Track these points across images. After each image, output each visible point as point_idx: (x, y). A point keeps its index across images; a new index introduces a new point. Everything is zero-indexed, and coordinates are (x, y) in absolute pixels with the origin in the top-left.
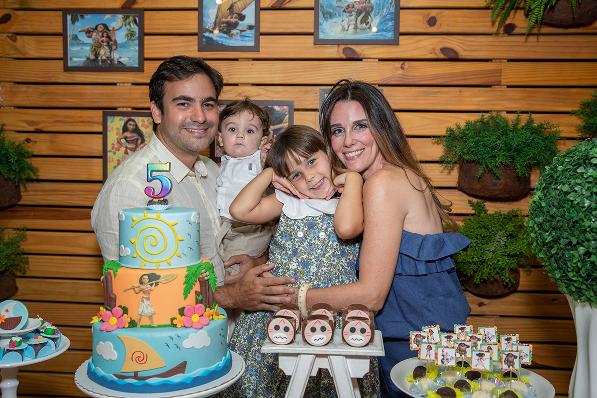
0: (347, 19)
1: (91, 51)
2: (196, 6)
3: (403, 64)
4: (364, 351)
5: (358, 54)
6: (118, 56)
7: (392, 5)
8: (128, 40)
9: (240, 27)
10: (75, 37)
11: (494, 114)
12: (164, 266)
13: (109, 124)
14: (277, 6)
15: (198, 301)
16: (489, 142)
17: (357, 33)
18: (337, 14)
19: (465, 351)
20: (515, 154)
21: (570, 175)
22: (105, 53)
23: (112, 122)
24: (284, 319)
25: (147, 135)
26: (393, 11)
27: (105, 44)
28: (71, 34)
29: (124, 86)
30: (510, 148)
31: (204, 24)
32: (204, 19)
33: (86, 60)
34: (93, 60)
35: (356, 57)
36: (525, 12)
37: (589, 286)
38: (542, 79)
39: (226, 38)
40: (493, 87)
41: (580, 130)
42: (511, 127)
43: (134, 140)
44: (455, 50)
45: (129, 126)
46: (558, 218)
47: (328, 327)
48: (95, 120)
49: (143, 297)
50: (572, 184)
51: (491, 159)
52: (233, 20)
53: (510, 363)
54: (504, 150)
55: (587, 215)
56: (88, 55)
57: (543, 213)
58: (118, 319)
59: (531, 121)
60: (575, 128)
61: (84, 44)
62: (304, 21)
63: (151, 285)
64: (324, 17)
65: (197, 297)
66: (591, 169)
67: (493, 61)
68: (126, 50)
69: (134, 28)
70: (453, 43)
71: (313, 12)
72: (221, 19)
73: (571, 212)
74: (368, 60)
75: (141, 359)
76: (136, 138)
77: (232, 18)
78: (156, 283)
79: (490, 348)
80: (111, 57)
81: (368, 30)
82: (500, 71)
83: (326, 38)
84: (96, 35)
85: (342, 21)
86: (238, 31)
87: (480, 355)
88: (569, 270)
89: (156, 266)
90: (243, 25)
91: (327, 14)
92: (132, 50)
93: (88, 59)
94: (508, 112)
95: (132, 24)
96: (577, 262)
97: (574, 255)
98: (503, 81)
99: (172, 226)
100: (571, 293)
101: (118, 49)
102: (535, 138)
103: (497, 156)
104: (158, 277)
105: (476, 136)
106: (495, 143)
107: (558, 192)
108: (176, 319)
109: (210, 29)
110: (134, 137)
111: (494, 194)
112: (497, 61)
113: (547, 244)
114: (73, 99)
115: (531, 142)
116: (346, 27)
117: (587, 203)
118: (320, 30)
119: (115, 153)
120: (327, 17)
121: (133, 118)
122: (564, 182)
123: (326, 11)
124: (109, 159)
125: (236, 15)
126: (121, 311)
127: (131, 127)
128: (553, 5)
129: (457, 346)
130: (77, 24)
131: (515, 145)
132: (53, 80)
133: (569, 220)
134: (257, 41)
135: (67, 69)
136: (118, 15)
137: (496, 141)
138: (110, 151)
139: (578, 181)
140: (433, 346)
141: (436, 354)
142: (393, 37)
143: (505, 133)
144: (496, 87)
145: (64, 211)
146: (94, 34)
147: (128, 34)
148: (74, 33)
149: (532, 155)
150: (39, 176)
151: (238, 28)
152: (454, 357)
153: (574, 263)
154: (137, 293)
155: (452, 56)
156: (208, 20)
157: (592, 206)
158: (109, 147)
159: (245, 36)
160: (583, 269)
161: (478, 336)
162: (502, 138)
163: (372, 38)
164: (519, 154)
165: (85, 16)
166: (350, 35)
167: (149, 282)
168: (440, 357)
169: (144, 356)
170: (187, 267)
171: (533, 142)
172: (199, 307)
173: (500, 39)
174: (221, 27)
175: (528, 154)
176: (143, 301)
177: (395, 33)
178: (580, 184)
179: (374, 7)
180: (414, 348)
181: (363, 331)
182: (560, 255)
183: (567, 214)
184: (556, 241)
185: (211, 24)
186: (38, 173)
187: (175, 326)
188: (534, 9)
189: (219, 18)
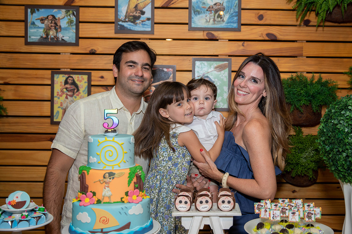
0: (209, 15)
1: (43, 32)
2: (114, 5)
3: (244, 43)
4: (230, 213)
5: (216, 36)
6: (62, 36)
7: (236, 7)
8: (69, 25)
9: (141, 19)
10: (33, 23)
11: (299, 74)
12: (116, 168)
13: (55, 79)
14: (165, 6)
15: (135, 188)
16: (296, 92)
17: (215, 23)
18: (203, 12)
19: (285, 212)
20: (312, 99)
21: (338, 114)
22: (53, 33)
23: (57, 78)
24: (185, 197)
25: (81, 87)
26: (237, 11)
27: (53, 28)
28: (30, 21)
29: (65, 55)
30: (309, 95)
31: (119, 17)
32: (119, 13)
33: (40, 38)
34: (45, 38)
35: (214, 38)
36: (315, 13)
37: (349, 174)
38: (327, 53)
39: (133, 25)
40: (298, 57)
41: (349, 83)
42: (309, 82)
43: (72, 90)
44: (275, 35)
45: (68, 81)
46: (332, 138)
47: (210, 201)
48: (46, 76)
49: (105, 186)
50: (339, 120)
51: (298, 102)
52: (137, 15)
53: (309, 217)
54: (305, 96)
55: (346, 136)
56: (41, 35)
57: (325, 135)
58: (90, 199)
59: (320, 79)
60: (347, 83)
61: (39, 28)
62: (182, 16)
63: (110, 179)
64: (195, 14)
65: (135, 185)
66: (348, 112)
67: (298, 41)
68: (67, 32)
69: (73, 18)
70: (274, 31)
71: (187, 10)
72: (129, 13)
73: (339, 134)
74: (222, 40)
75: (105, 221)
76: (73, 88)
77: (136, 13)
78: (113, 178)
79: (298, 210)
80: (57, 36)
81: (222, 22)
82: (302, 48)
83: (196, 27)
84: (47, 22)
85: (206, 16)
86: (141, 21)
87: (294, 213)
88: (339, 166)
89: (112, 168)
90: (143, 17)
91: (196, 12)
92: (71, 32)
93: (42, 37)
94: (307, 73)
95: (71, 16)
96: (342, 161)
97: (341, 158)
98: (304, 54)
99: (121, 145)
100: (340, 178)
101: (62, 31)
102: (324, 89)
103: (301, 100)
104: (114, 174)
105: (289, 88)
106: (300, 92)
107: (332, 124)
108: (124, 198)
109: (123, 20)
110: (72, 87)
111: (300, 123)
112: (300, 41)
113: (327, 152)
114: (30, 63)
115: (321, 92)
116: (208, 20)
117: (346, 130)
118: (192, 22)
119: (59, 98)
120: (197, 14)
121: (71, 75)
122: (335, 119)
123: (195, 10)
124: (55, 102)
125: (139, 11)
126: (92, 194)
127: (70, 81)
128: (331, 11)
129: (281, 209)
130: (34, 14)
131: (311, 94)
132: (17, 50)
133: (338, 139)
134: (153, 28)
135: (27, 43)
136: (62, 10)
137: (300, 91)
138: (56, 97)
139: (342, 118)
140: (268, 210)
141: (270, 214)
142: (237, 26)
143: (305, 86)
144: (300, 57)
145: (23, 136)
146: (46, 22)
147: (69, 21)
148: (32, 20)
149: (321, 99)
150: (8, 113)
151: (140, 19)
152: (279, 215)
153: (341, 162)
154: (102, 184)
155: (273, 38)
156: (121, 14)
157: (349, 131)
158: (55, 94)
159: (145, 25)
160: (345, 165)
161: (292, 204)
162: (304, 89)
163: (224, 27)
164: (314, 99)
165: (40, 10)
166: (211, 25)
167: (109, 177)
168: (272, 216)
169: (107, 219)
170: (130, 168)
171: (322, 91)
172: (136, 191)
173: (302, 28)
174: (129, 18)
175: (319, 99)
176: (105, 188)
177: (238, 24)
178: (343, 120)
179: (226, 8)
180: (257, 213)
181: (229, 202)
182: (334, 158)
183: (337, 136)
184: (332, 150)
185: (123, 16)
186: (7, 112)
187: (123, 202)
188: (321, 13)
189: (128, 13)
